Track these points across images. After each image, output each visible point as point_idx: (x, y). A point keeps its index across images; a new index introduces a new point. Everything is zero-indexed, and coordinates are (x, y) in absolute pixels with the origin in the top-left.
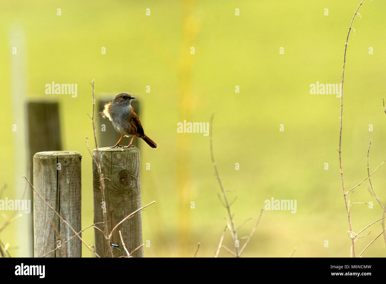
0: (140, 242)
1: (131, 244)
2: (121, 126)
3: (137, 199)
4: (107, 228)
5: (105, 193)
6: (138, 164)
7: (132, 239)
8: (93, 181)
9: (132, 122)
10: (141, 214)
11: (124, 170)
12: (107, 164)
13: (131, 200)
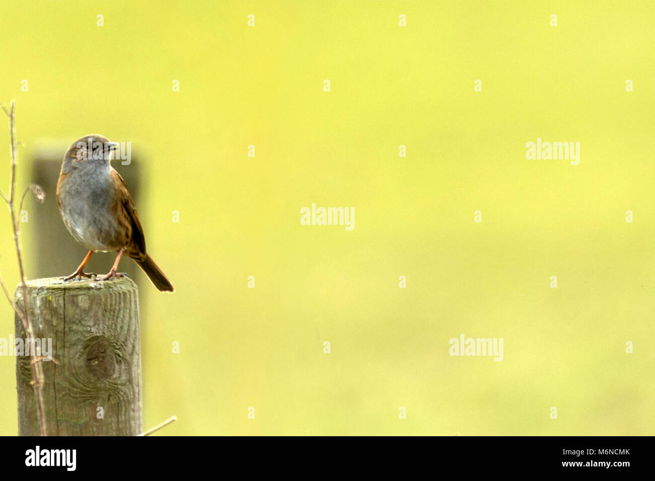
2: (89, 225)
3: (132, 413)
6: (133, 320)
8: (17, 366)
9: (119, 212)
11: (98, 337)
12: (52, 321)
13: (115, 415)
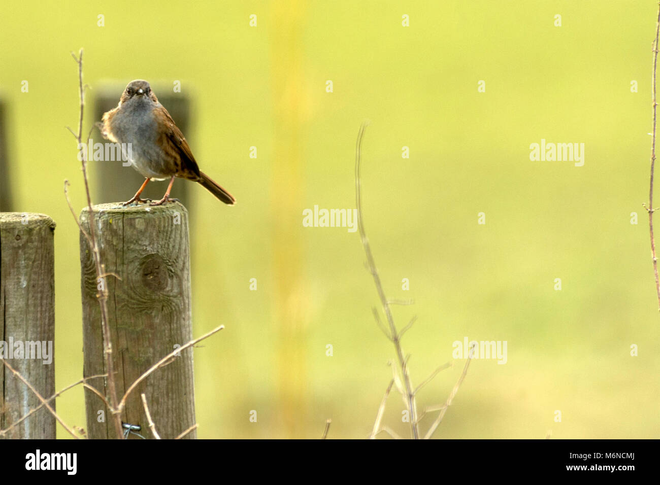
0: (190, 420)
1: (170, 424)
3: (182, 321)
4: (114, 389)
5: (108, 308)
6: (184, 239)
7: (170, 412)
8: (82, 280)
9: (166, 144)
10: (192, 355)
11: (153, 255)
12: (112, 241)
13: (167, 323)
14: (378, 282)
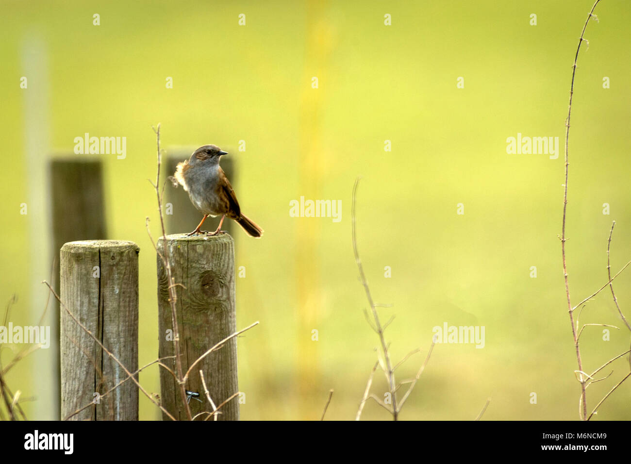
0: (234, 389)
1: (220, 392)
2: (204, 200)
3: (230, 319)
4: (180, 366)
5: (177, 308)
6: (231, 261)
7: (220, 383)
8: (158, 289)
9: (221, 193)
10: (236, 343)
11: (209, 271)
12: (180, 261)
13: (219, 320)
14: (367, 290)
